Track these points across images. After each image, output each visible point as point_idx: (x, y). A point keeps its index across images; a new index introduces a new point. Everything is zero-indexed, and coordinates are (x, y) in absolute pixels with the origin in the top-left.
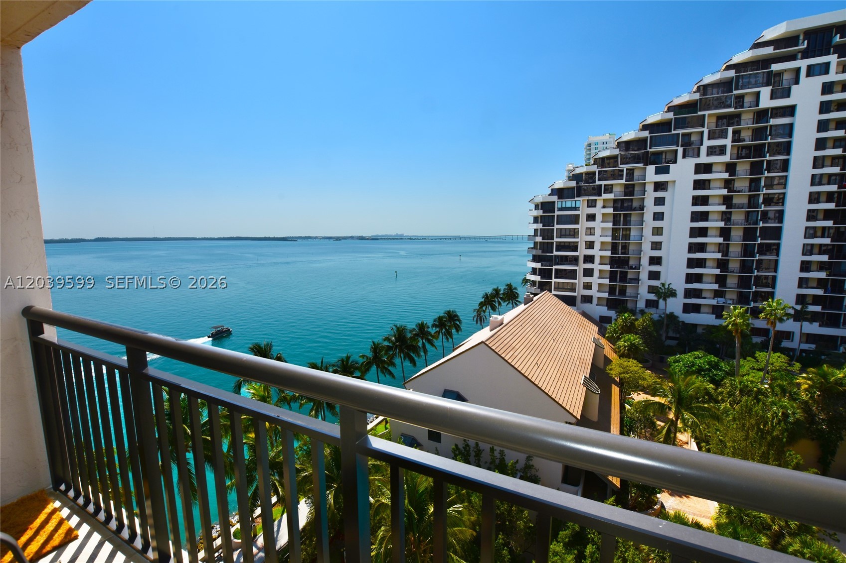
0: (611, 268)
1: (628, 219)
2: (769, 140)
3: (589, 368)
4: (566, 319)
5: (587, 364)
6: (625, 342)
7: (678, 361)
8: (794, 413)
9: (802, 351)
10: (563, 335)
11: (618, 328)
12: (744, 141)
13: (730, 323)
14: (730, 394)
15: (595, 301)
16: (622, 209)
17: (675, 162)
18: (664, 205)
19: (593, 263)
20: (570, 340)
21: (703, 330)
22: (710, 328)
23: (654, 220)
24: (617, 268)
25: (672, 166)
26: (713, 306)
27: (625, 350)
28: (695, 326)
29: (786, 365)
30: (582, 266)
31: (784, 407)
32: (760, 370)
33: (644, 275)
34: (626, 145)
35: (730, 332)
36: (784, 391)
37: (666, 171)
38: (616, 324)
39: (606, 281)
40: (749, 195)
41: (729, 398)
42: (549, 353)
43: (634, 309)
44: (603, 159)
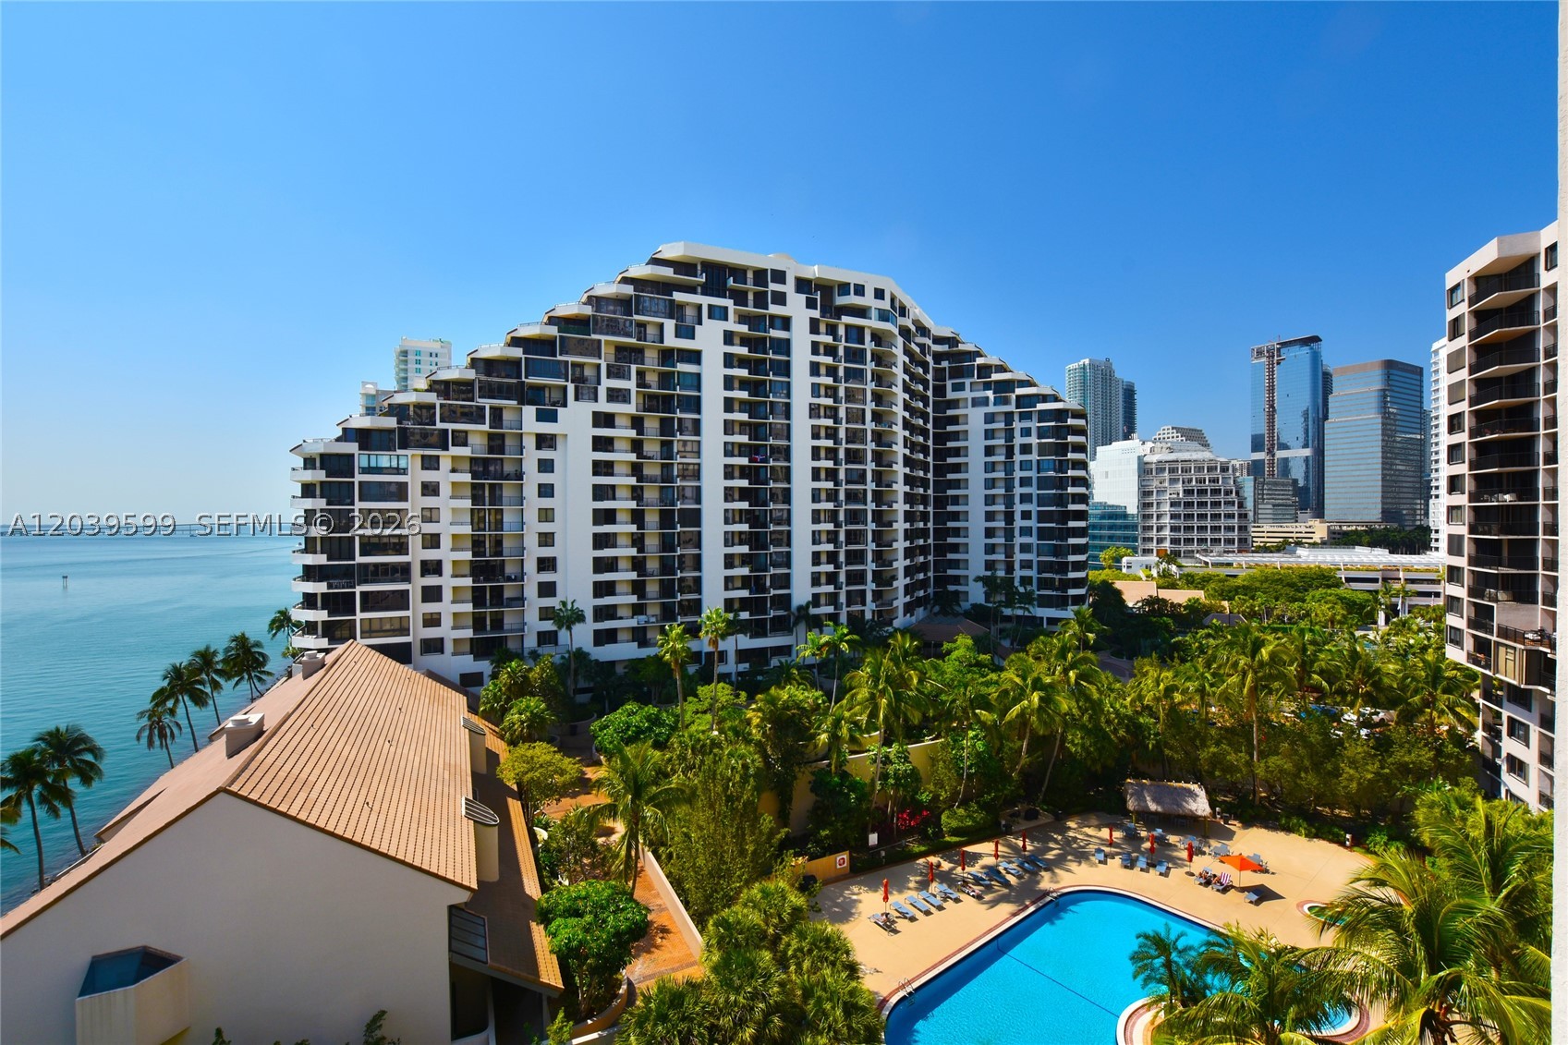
0: (474, 582)
1: (498, 493)
2: (678, 392)
3: (470, 779)
4: (404, 692)
5: (464, 774)
6: (521, 714)
7: (606, 727)
8: (753, 761)
9: (739, 674)
10: (405, 727)
11: (500, 690)
12: (650, 387)
13: (666, 652)
14: (682, 758)
15: (449, 647)
16: (486, 475)
17: (565, 405)
18: (553, 472)
19: (441, 575)
20: (422, 733)
21: (625, 668)
22: (634, 664)
23: (539, 496)
24: (485, 581)
25: (561, 410)
26: (634, 629)
27: (523, 729)
28: (613, 663)
29: (732, 697)
30: (418, 582)
31: (742, 757)
32: (705, 712)
33: (531, 591)
34: (487, 365)
35: (667, 664)
36: (737, 733)
37: (552, 417)
38: (496, 685)
39: (468, 607)
40: (662, 464)
41: (680, 764)
42: (386, 773)
43: (520, 651)
44: (447, 383)
